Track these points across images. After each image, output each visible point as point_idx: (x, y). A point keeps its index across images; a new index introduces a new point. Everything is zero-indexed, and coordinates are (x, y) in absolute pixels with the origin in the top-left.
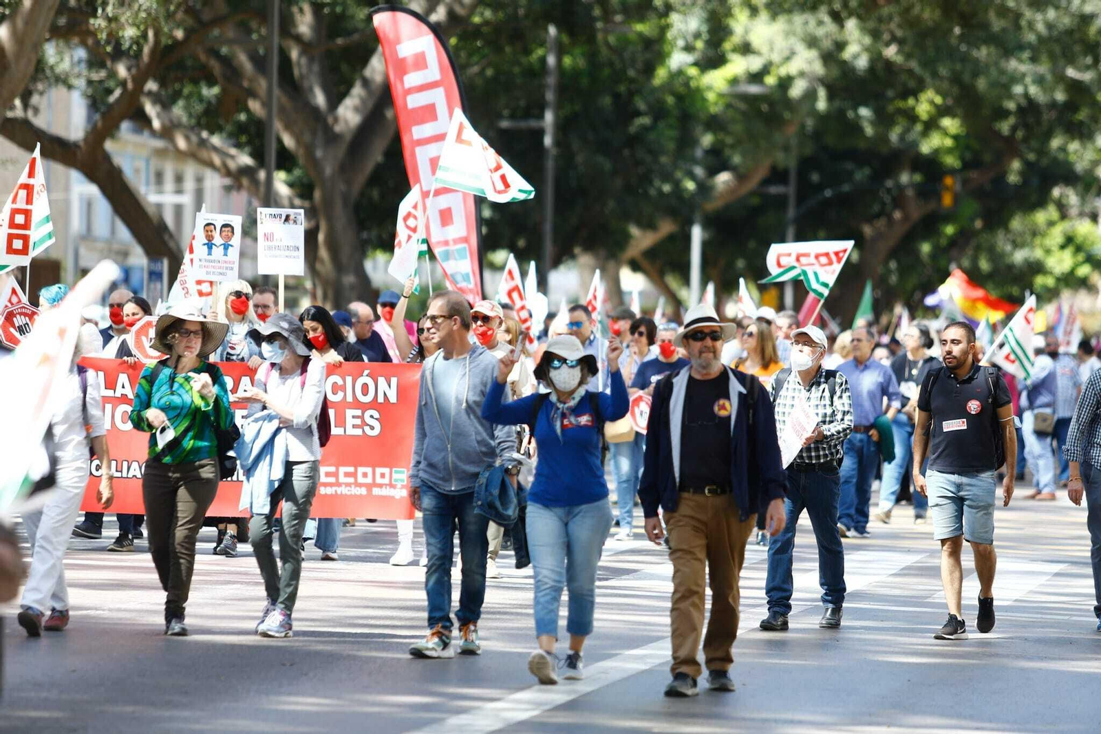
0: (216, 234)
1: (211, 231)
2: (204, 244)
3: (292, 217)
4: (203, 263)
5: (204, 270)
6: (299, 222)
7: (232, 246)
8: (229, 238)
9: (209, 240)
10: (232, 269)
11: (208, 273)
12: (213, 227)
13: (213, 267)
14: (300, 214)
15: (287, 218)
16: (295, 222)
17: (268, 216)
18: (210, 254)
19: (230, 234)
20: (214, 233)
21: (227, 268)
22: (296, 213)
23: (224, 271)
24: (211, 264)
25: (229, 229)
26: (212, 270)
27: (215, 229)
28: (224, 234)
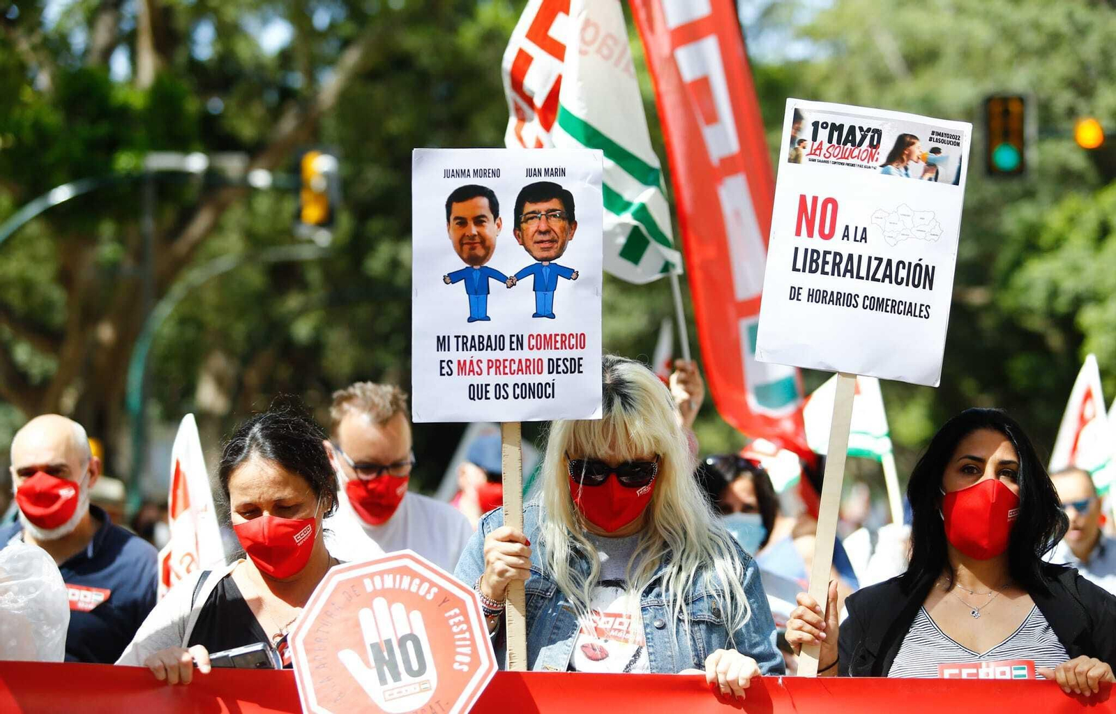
0: (503, 235)
1: (479, 221)
2: (453, 278)
3: (921, 148)
4: (455, 355)
5: (462, 382)
6: (947, 170)
7: (569, 273)
8: (558, 244)
9: (473, 260)
10: (575, 366)
11: (477, 393)
12: (484, 202)
13: (496, 366)
14: (955, 140)
15: (903, 146)
16: (931, 168)
17: (823, 134)
18: (478, 314)
19: (556, 224)
20: (489, 228)
21: (553, 366)
22: (937, 135)
23: (545, 378)
24: (486, 355)
25: (554, 204)
26: (492, 379)
27: (494, 207)
28: (531, 227)
